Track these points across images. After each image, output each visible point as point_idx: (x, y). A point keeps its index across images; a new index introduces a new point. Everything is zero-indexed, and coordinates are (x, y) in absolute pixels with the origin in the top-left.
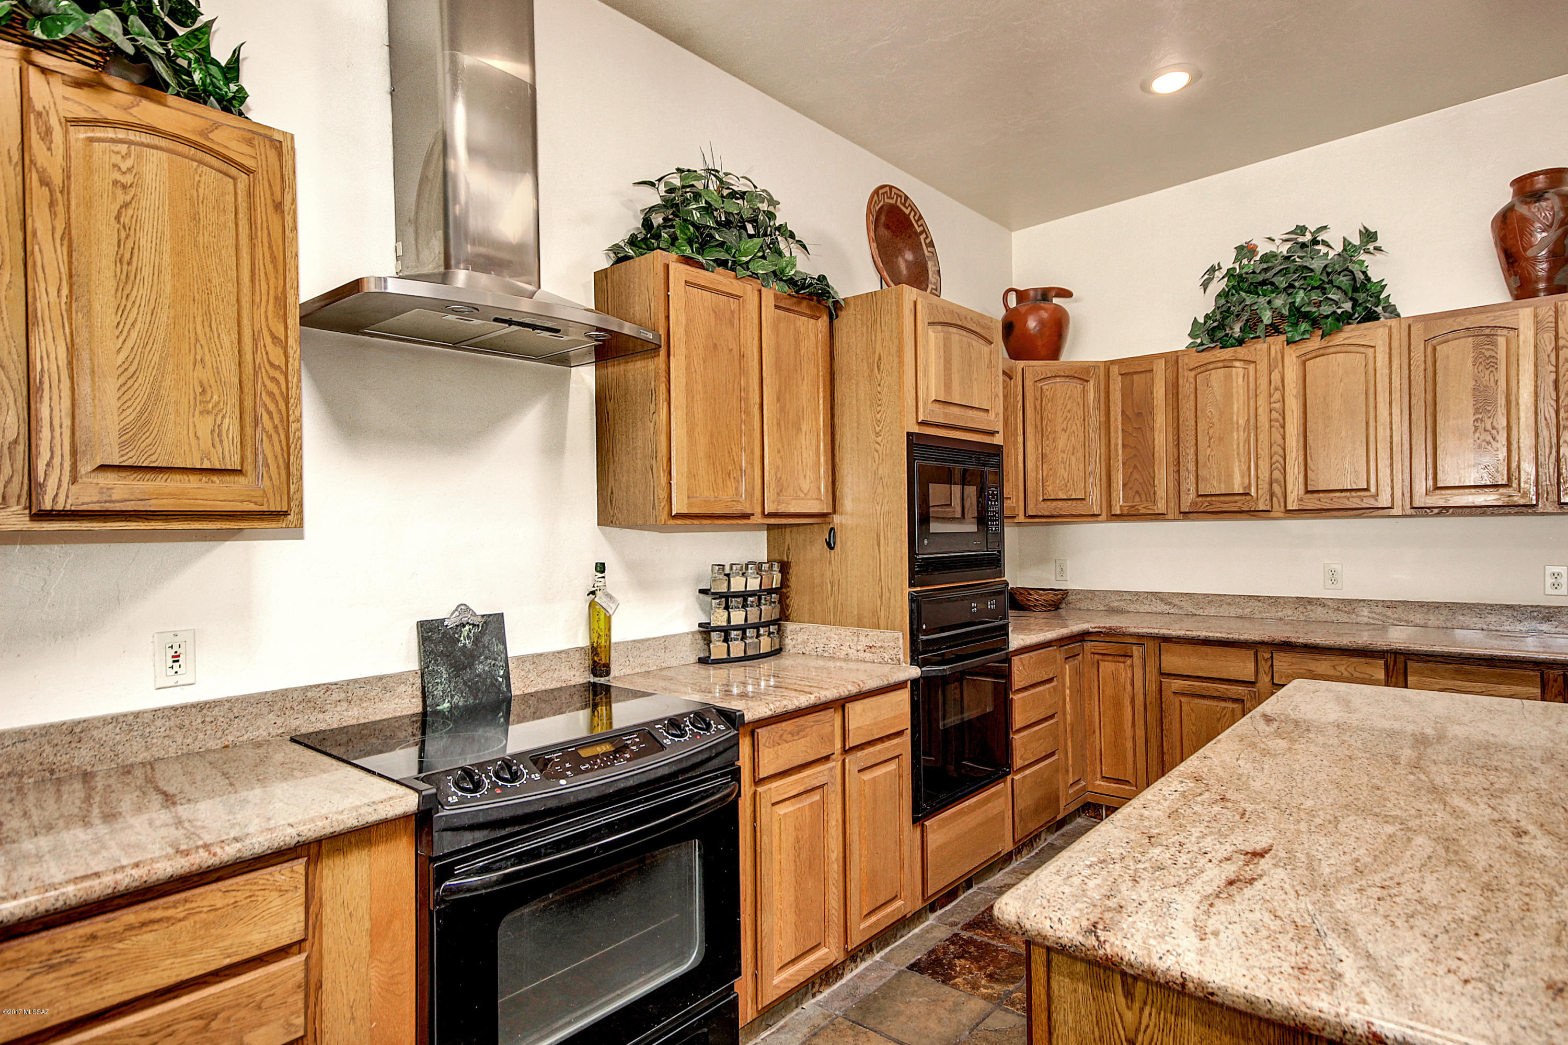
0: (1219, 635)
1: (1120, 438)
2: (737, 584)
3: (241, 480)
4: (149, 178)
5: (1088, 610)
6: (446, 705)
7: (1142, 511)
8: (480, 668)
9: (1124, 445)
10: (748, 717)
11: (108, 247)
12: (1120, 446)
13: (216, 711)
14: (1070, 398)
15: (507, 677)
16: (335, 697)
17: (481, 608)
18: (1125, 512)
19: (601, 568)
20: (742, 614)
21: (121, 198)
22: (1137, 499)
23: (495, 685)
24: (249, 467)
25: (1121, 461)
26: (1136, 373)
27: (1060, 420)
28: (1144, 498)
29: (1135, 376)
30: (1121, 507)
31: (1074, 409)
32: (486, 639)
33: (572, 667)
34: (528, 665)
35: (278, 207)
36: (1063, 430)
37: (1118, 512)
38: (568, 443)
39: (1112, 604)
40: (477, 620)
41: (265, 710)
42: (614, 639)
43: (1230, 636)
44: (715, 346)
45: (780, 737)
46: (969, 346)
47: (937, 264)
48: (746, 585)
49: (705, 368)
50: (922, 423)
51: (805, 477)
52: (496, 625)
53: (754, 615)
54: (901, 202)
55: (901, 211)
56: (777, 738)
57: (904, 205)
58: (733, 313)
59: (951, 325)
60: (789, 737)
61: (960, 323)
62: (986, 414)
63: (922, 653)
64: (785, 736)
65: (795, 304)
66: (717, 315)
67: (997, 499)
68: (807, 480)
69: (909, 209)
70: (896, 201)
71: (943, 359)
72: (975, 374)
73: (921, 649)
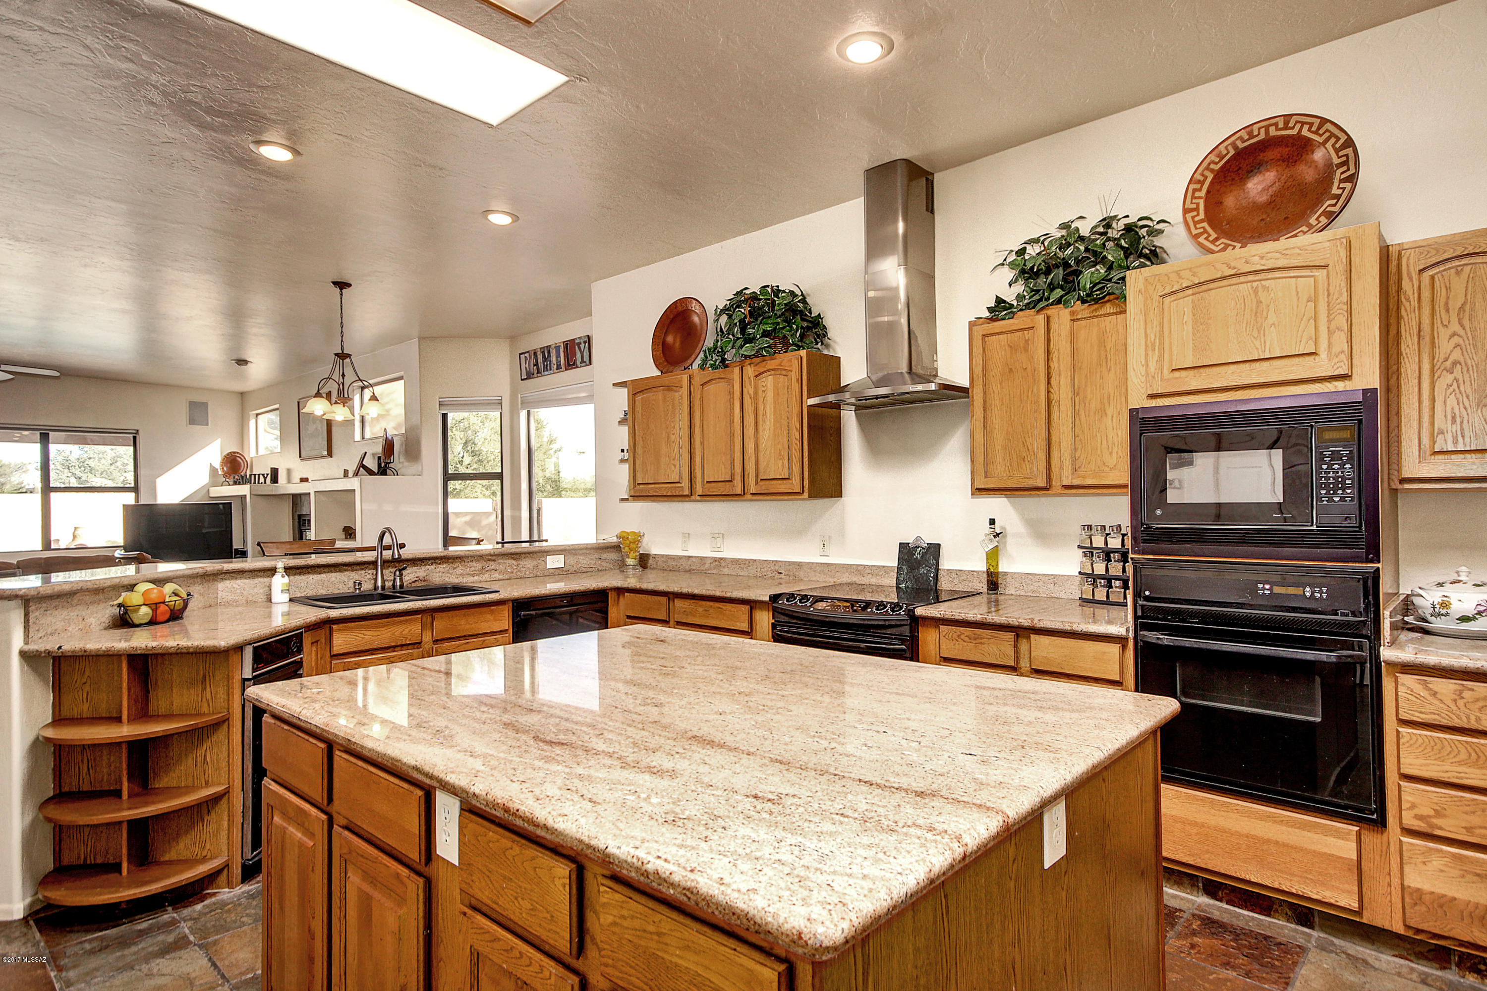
2: (1098, 542)
3: (790, 481)
4: (769, 386)
6: (905, 586)
8: (924, 571)
10: (919, 613)
11: (761, 412)
15: (936, 579)
17: (930, 539)
19: (992, 522)
20: (1105, 565)
21: (764, 395)
24: (791, 477)
32: (928, 556)
34: (951, 575)
35: (799, 381)
40: (926, 545)
41: (846, 570)
42: (1004, 570)
44: (1011, 370)
45: (959, 636)
46: (1256, 291)
47: (1352, 166)
48: (1106, 543)
49: (1001, 388)
50: (1152, 396)
51: (1111, 453)
52: (934, 550)
53: (1116, 569)
54: (1277, 129)
55: (1282, 137)
56: (955, 636)
57: (1286, 128)
58: (1027, 341)
59: (1213, 281)
60: (966, 639)
61: (1233, 272)
62: (1311, 358)
63: (1142, 617)
64: (962, 637)
65: (1096, 310)
66: (1012, 347)
67: (1350, 460)
68: (1114, 454)
69: (1298, 126)
70: (1267, 132)
71: (1190, 323)
72: (1272, 318)
73: (1139, 613)
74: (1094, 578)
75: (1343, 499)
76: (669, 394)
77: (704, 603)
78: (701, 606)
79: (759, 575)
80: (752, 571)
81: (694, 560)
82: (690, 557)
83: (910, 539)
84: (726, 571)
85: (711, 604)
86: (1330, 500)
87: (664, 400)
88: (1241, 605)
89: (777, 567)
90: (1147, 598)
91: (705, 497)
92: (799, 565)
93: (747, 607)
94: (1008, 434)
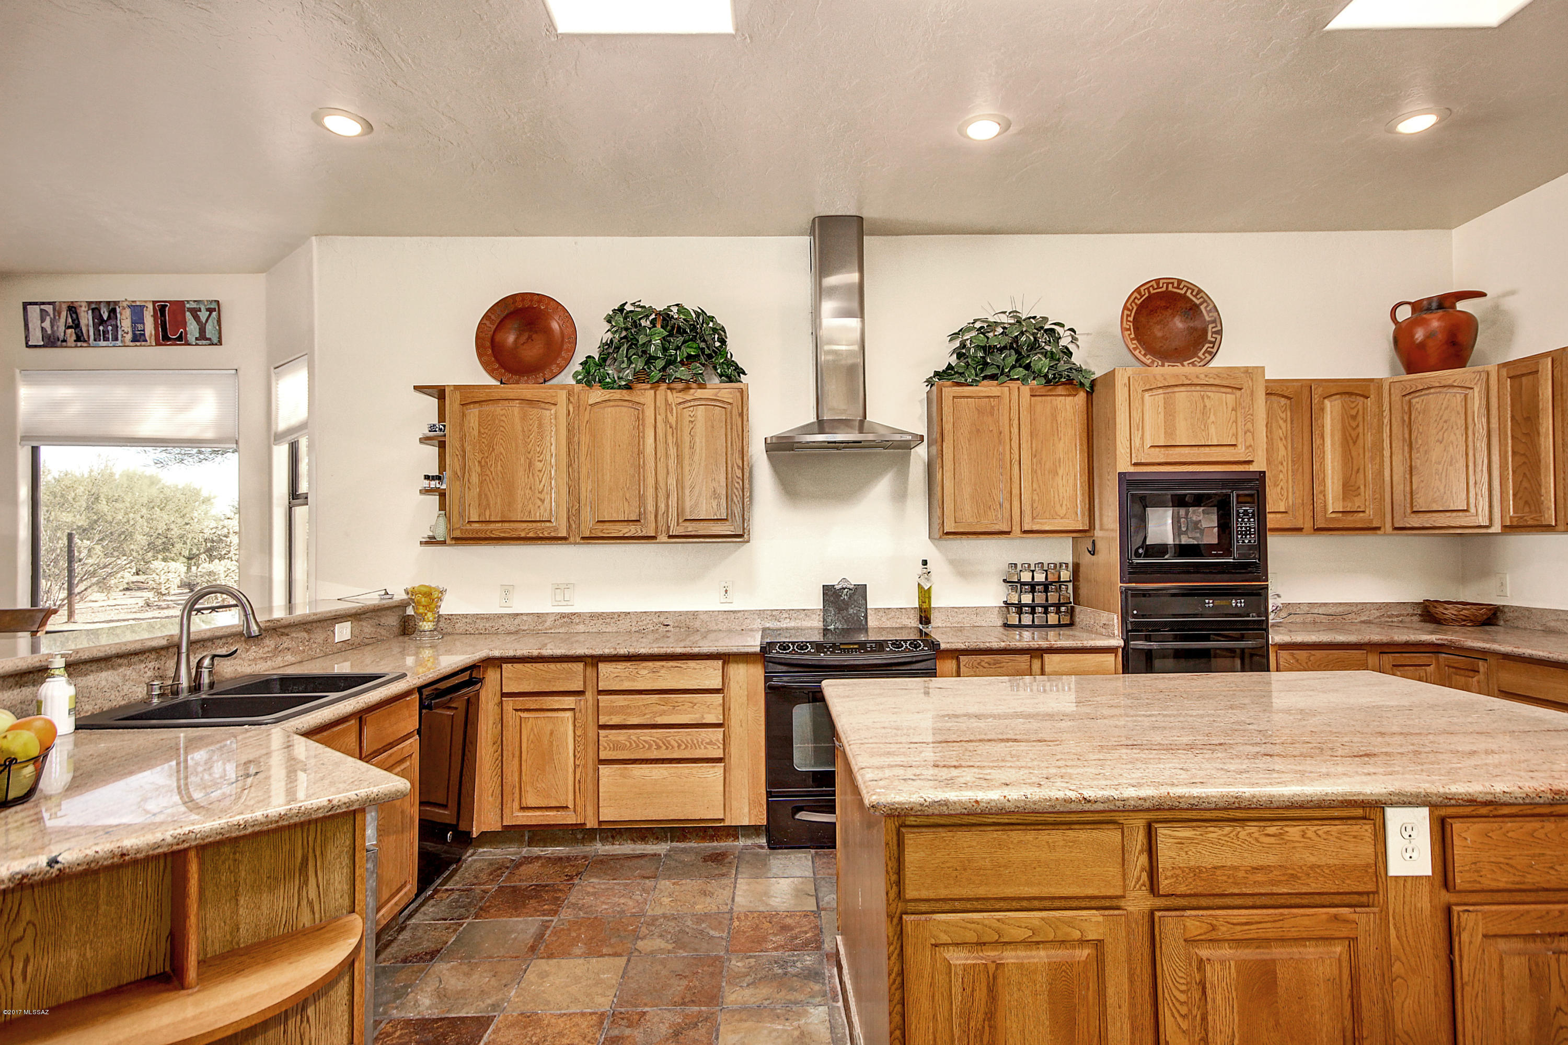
0: (1541, 654)
1: (1510, 444)
2: (1026, 577)
3: (728, 523)
4: (699, 417)
5: (1525, 629)
6: (832, 627)
7: (1530, 522)
8: (851, 611)
9: (1514, 452)
10: (943, 646)
11: (687, 444)
12: (1510, 453)
13: (739, 614)
14: (1446, 408)
15: (866, 617)
16: (784, 616)
17: (854, 580)
18: (1515, 524)
19: (925, 563)
20: (1030, 596)
21: (691, 426)
22: (1527, 509)
23: (859, 621)
24: (729, 518)
25: (1510, 469)
26: (1523, 375)
27: (1434, 432)
28: (1533, 508)
29: (1524, 379)
30: (1511, 517)
31: (1453, 419)
32: (856, 597)
33: (909, 618)
34: (881, 614)
35: (741, 415)
36: (1438, 441)
37: (1508, 524)
38: (909, 491)
39: (1548, 624)
40: (851, 587)
41: (757, 617)
42: (934, 604)
43: (1551, 656)
44: (978, 431)
45: (979, 664)
46: (1203, 398)
47: (1219, 325)
48: (1033, 578)
49: (970, 445)
50: (1136, 464)
51: (1061, 506)
52: (861, 590)
53: (1040, 598)
54: (1173, 287)
55: (1175, 293)
56: (975, 664)
57: (1178, 288)
58: (993, 407)
59: (1176, 386)
60: (986, 665)
61: (1189, 382)
62: (1232, 448)
63: (1131, 631)
64: (983, 664)
65: (1050, 390)
66: (980, 411)
67: (1253, 516)
68: (1064, 507)
69: (1185, 289)
70: (1167, 287)
71: (1162, 414)
72: (1212, 418)
73: (1130, 628)
74: (1020, 607)
75: (1250, 541)
76: (534, 412)
77: (650, 664)
78: (644, 668)
79: (633, 629)
80: (624, 625)
81: (525, 618)
82: (517, 615)
83: (834, 581)
84: (581, 628)
85: (663, 663)
86: (1243, 542)
87: (524, 418)
88: (1195, 615)
89: (662, 619)
90: (1134, 616)
91: (589, 539)
92: (695, 614)
93: (720, 662)
94: (975, 485)
